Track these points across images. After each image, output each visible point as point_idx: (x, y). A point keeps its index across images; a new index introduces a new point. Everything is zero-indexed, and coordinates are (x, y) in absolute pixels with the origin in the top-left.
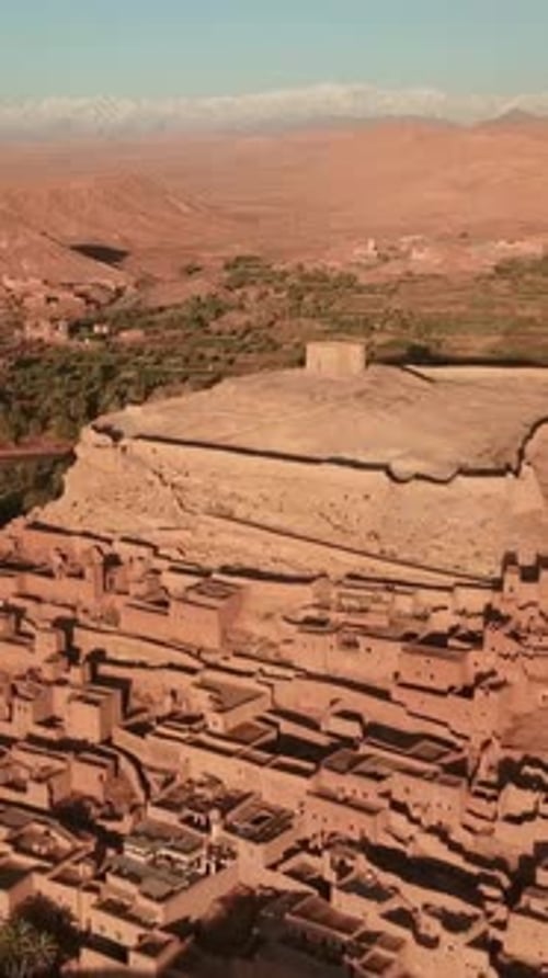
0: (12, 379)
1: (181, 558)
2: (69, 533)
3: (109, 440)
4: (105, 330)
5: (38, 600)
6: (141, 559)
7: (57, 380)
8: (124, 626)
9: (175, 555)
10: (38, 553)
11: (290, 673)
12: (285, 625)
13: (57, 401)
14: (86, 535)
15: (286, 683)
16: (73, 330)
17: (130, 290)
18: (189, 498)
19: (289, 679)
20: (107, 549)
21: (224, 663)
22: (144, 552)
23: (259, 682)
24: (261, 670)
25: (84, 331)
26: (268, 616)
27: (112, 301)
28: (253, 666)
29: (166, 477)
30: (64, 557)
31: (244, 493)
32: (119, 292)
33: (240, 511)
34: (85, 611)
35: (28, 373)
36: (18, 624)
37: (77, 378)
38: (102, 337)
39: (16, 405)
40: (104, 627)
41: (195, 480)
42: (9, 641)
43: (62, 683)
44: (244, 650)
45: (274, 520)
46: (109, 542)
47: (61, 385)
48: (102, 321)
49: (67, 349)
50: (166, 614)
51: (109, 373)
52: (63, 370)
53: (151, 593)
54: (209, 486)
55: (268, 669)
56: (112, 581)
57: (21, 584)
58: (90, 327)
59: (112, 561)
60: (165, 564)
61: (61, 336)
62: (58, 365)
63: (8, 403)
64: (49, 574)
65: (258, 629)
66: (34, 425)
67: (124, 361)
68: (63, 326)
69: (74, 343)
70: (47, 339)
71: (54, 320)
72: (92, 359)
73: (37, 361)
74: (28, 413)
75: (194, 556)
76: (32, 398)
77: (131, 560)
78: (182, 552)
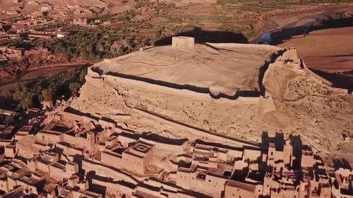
0: (69, 39)
1: (126, 128)
2: (82, 114)
3: (98, 75)
4: (99, 21)
5: (68, 145)
6: (110, 128)
7: (83, 39)
8: (103, 161)
9: (124, 126)
10: (69, 122)
11: (175, 190)
12: (171, 164)
13: (83, 46)
14: (88, 115)
15: (174, 194)
16: (88, 22)
17: (106, 8)
18: (129, 101)
19: (175, 192)
20: (96, 123)
21: (145, 182)
22: (111, 125)
23: (161, 194)
24: (162, 187)
25: (92, 22)
26: (164, 159)
27: (101, 12)
28: (158, 185)
29: (120, 91)
30: (79, 125)
31: (151, 100)
32: (103, 9)
33: (150, 108)
34: (87, 152)
35: (74, 36)
36: (60, 157)
37: (89, 38)
38: (97, 24)
39: (69, 48)
40: (95, 161)
41: (131, 92)
42: (55, 166)
43: (77, 189)
44: (155, 175)
45: (164, 113)
46: (97, 119)
47: (84, 41)
48: (97, 18)
49: (87, 28)
50: (121, 157)
51: (100, 36)
52: (85, 35)
53: (114, 146)
54: (137, 96)
55: (166, 187)
56: (98, 138)
57: (62, 138)
58: (94, 20)
59: (98, 129)
60: (119, 131)
61: (85, 24)
62: (83, 33)
63: (66, 47)
64: (73, 134)
65: (160, 165)
66: (74, 55)
67: (105, 32)
68: (85, 20)
69: (89, 26)
70: (80, 24)
71: (82, 19)
72: (94, 31)
73: (77, 32)
74: (73, 51)
75: (131, 127)
76: (75, 45)
77: (106, 128)
78: (126, 125)
